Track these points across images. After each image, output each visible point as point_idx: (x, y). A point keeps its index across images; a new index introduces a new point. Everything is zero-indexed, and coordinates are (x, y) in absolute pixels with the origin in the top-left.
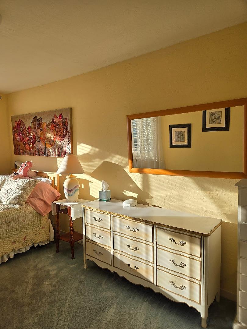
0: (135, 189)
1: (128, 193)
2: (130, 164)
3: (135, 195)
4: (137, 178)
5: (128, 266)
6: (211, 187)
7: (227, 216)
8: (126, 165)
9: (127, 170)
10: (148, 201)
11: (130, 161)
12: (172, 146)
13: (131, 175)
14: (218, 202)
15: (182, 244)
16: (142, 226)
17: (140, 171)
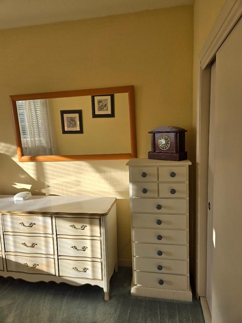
0: (28, 180)
1: (19, 186)
2: (19, 152)
3: (29, 187)
4: (29, 167)
5: (26, 266)
6: (105, 169)
7: (120, 193)
8: (15, 153)
9: (16, 159)
10: (43, 191)
11: (19, 149)
12: (64, 132)
13: (21, 165)
14: (112, 182)
15: (83, 228)
16: (39, 220)
17: (32, 159)
